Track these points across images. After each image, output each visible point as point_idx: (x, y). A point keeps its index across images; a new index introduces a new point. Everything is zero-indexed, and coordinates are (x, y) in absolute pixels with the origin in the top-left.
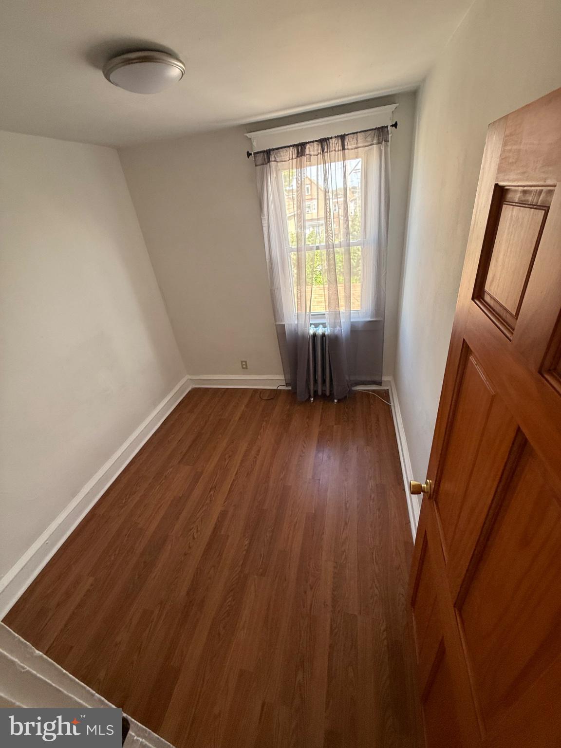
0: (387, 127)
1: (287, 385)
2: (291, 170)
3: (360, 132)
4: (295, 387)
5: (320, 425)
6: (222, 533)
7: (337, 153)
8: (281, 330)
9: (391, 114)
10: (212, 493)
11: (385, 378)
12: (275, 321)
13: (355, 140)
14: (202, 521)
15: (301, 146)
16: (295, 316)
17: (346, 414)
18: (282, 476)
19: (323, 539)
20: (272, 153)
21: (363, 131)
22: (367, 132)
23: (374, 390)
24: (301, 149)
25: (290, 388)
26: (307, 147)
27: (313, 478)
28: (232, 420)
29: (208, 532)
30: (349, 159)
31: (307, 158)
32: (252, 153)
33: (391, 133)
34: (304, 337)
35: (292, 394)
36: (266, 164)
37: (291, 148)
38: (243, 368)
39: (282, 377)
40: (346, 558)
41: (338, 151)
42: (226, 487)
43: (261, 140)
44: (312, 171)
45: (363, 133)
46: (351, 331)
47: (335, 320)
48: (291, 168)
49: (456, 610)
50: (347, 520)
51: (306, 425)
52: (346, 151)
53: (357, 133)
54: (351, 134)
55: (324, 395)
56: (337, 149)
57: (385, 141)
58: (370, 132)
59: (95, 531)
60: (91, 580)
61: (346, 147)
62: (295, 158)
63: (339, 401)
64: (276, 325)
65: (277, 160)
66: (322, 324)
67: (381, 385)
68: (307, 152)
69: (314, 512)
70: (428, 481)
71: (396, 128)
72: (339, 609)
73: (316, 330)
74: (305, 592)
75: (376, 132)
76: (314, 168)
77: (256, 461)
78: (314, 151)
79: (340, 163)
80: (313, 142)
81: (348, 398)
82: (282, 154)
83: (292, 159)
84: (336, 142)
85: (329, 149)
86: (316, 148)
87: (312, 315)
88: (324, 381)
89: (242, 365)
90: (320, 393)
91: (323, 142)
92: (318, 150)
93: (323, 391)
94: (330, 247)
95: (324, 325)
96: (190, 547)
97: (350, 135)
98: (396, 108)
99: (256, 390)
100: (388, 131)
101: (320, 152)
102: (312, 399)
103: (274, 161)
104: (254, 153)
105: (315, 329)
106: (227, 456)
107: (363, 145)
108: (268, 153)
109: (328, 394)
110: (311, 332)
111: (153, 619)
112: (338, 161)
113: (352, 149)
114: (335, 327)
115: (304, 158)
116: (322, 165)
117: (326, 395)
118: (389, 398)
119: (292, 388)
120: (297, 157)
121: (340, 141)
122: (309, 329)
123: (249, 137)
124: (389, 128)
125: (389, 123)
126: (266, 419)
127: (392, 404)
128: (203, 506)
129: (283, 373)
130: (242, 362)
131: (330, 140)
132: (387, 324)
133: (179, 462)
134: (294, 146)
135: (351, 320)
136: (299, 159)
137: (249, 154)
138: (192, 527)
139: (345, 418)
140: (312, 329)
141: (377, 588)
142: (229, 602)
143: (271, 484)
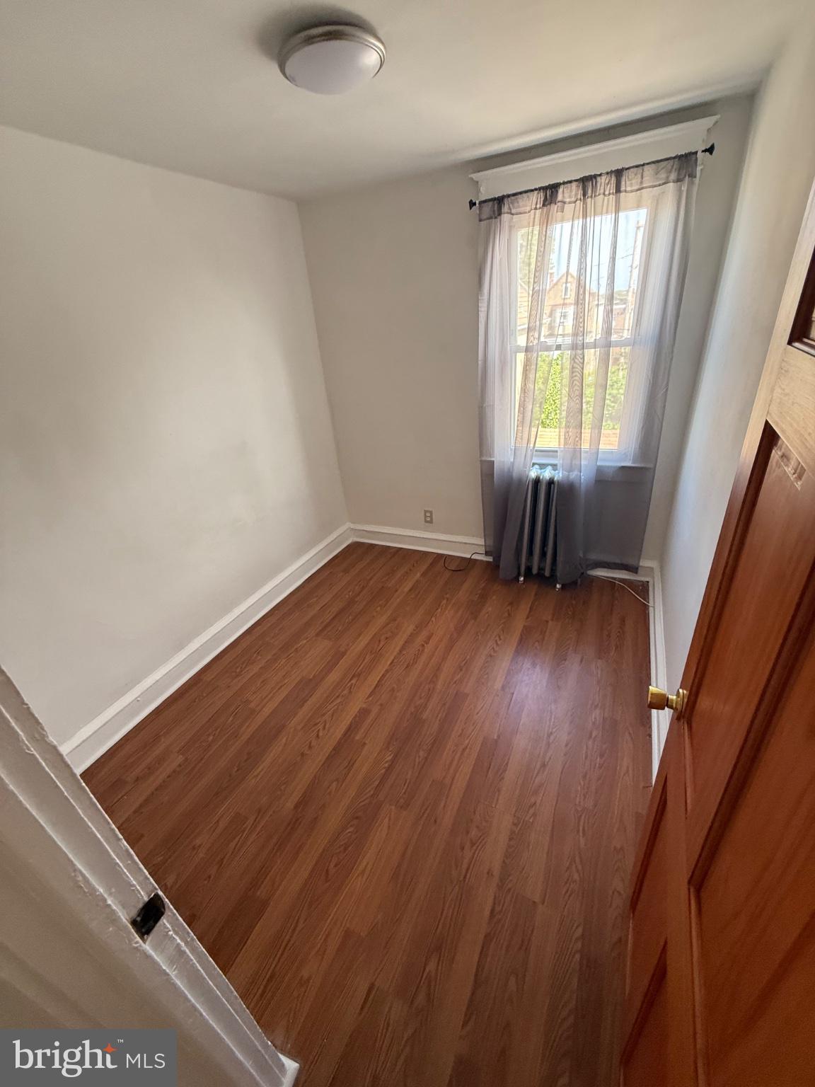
0: (696, 153)
1: (487, 553)
2: (531, 228)
3: (648, 164)
4: (497, 558)
5: (527, 618)
6: (357, 738)
7: (606, 198)
8: (487, 469)
9: (706, 132)
10: (353, 681)
11: (645, 563)
12: (481, 454)
13: (639, 176)
14: (332, 716)
15: (551, 189)
16: (511, 449)
17: (572, 609)
18: (458, 677)
19: (503, 778)
20: (506, 200)
21: (653, 162)
22: (660, 164)
23: (623, 579)
24: (550, 193)
25: (490, 559)
26: (560, 190)
27: (503, 688)
28: (399, 591)
29: (339, 733)
30: (626, 209)
31: (558, 207)
32: (477, 202)
33: (702, 164)
34: (520, 482)
35: (493, 569)
36: (496, 218)
37: (536, 192)
38: (426, 521)
39: (481, 542)
40: (534, 815)
41: (609, 194)
42: (374, 678)
43: (493, 183)
44: (564, 231)
45: (653, 165)
46: (596, 481)
47: (572, 461)
48: (531, 224)
49: (692, 890)
50: (547, 760)
51: (506, 614)
52: (622, 194)
53: (643, 165)
54: (633, 167)
55: (540, 575)
56: (607, 193)
57: (689, 176)
58: (666, 162)
59: (197, 700)
60: (181, 758)
61: (623, 188)
62: (540, 208)
63: (563, 587)
64: (481, 461)
65: (513, 212)
66: (551, 465)
67: (636, 573)
68: (560, 197)
69: (495, 738)
70: (681, 691)
71: (711, 153)
72: (510, 886)
73: (541, 473)
74: (463, 848)
75: (676, 163)
76: (567, 226)
77: (423, 651)
78: (570, 197)
79: (609, 216)
80: (570, 182)
81: (579, 585)
82: (520, 201)
83: (536, 209)
84: (607, 181)
85: (595, 192)
86: (573, 193)
87: (536, 451)
88: (543, 554)
89: (426, 516)
90: (535, 571)
91: (587, 182)
92: (576, 194)
93: (541, 569)
94: (578, 347)
95: (554, 467)
96: (310, 747)
97: (632, 170)
98: (717, 122)
99: (440, 556)
100: (696, 159)
101: (579, 197)
102: (522, 579)
103: (508, 213)
104: (481, 203)
105: (539, 471)
106: (383, 637)
107: (651, 184)
108: (500, 200)
109: (547, 573)
110: (533, 474)
111: (246, 828)
112: (607, 212)
113: (632, 191)
114: (570, 470)
115: (554, 207)
116: (581, 220)
117: (545, 576)
118: (648, 594)
119: (494, 559)
120: (544, 205)
121: (614, 179)
122: (530, 470)
123: (475, 179)
124: (699, 154)
125: (700, 146)
126: (448, 596)
127: (651, 604)
128: (338, 697)
129: (483, 534)
130: (426, 512)
131: (598, 179)
132: (659, 474)
133: (317, 635)
134: (540, 189)
135: (599, 464)
136: (545, 208)
137: (472, 204)
138: (318, 721)
139: (570, 613)
140: (534, 470)
141: (578, 871)
142: (349, 832)
143: (439, 686)
